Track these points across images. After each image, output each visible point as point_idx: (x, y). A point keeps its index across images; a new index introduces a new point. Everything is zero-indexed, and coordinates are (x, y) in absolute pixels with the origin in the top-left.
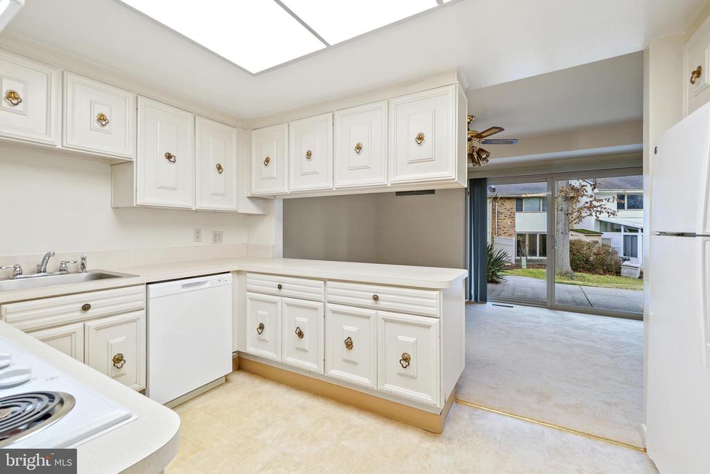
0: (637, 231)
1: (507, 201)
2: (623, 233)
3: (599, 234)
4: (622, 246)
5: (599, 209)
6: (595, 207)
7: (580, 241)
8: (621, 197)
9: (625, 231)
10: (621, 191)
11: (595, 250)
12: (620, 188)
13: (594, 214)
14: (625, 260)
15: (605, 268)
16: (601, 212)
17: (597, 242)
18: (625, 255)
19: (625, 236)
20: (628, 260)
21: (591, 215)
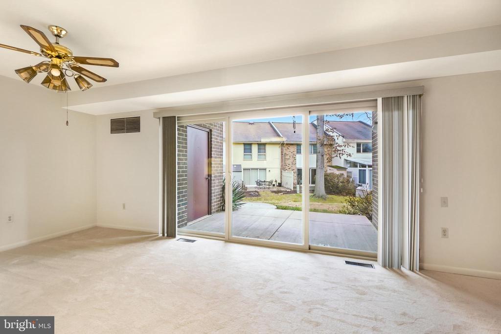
0: (366, 167)
1: (291, 146)
2: (359, 168)
3: (344, 169)
4: (358, 177)
5: (341, 152)
6: (338, 150)
7: (333, 174)
8: (358, 145)
9: (360, 167)
10: (359, 141)
11: (341, 180)
12: (358, 139)
13: (338, 156)
14: (359, 186)
15: (347, 191)
16: (343, 154)
17: (343, 174)
18: (359, 182)
19: (360, 170)
20: (361, 186)
21: (337, 156)
